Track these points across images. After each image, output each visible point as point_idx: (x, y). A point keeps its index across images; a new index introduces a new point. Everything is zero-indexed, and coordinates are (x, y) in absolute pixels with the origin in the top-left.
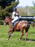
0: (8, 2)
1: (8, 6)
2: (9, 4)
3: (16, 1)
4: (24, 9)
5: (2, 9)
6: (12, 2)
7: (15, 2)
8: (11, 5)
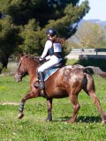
0: (55, 6)
1: (56, 19)
2: (57, 12)
3: (80, 4)
4: (103, 28)
5: (39, 28)
6: (67, 8)
7: (78, 8)
8: (64, 15)
